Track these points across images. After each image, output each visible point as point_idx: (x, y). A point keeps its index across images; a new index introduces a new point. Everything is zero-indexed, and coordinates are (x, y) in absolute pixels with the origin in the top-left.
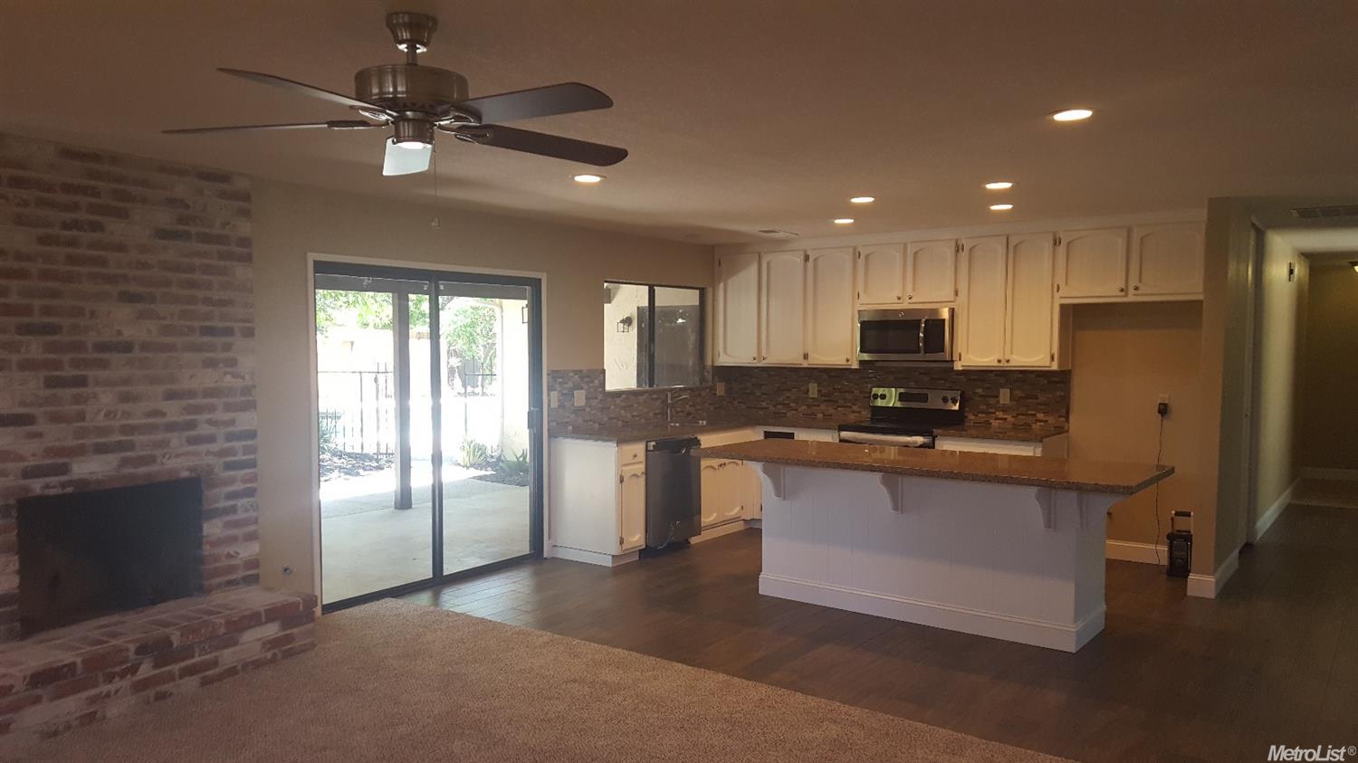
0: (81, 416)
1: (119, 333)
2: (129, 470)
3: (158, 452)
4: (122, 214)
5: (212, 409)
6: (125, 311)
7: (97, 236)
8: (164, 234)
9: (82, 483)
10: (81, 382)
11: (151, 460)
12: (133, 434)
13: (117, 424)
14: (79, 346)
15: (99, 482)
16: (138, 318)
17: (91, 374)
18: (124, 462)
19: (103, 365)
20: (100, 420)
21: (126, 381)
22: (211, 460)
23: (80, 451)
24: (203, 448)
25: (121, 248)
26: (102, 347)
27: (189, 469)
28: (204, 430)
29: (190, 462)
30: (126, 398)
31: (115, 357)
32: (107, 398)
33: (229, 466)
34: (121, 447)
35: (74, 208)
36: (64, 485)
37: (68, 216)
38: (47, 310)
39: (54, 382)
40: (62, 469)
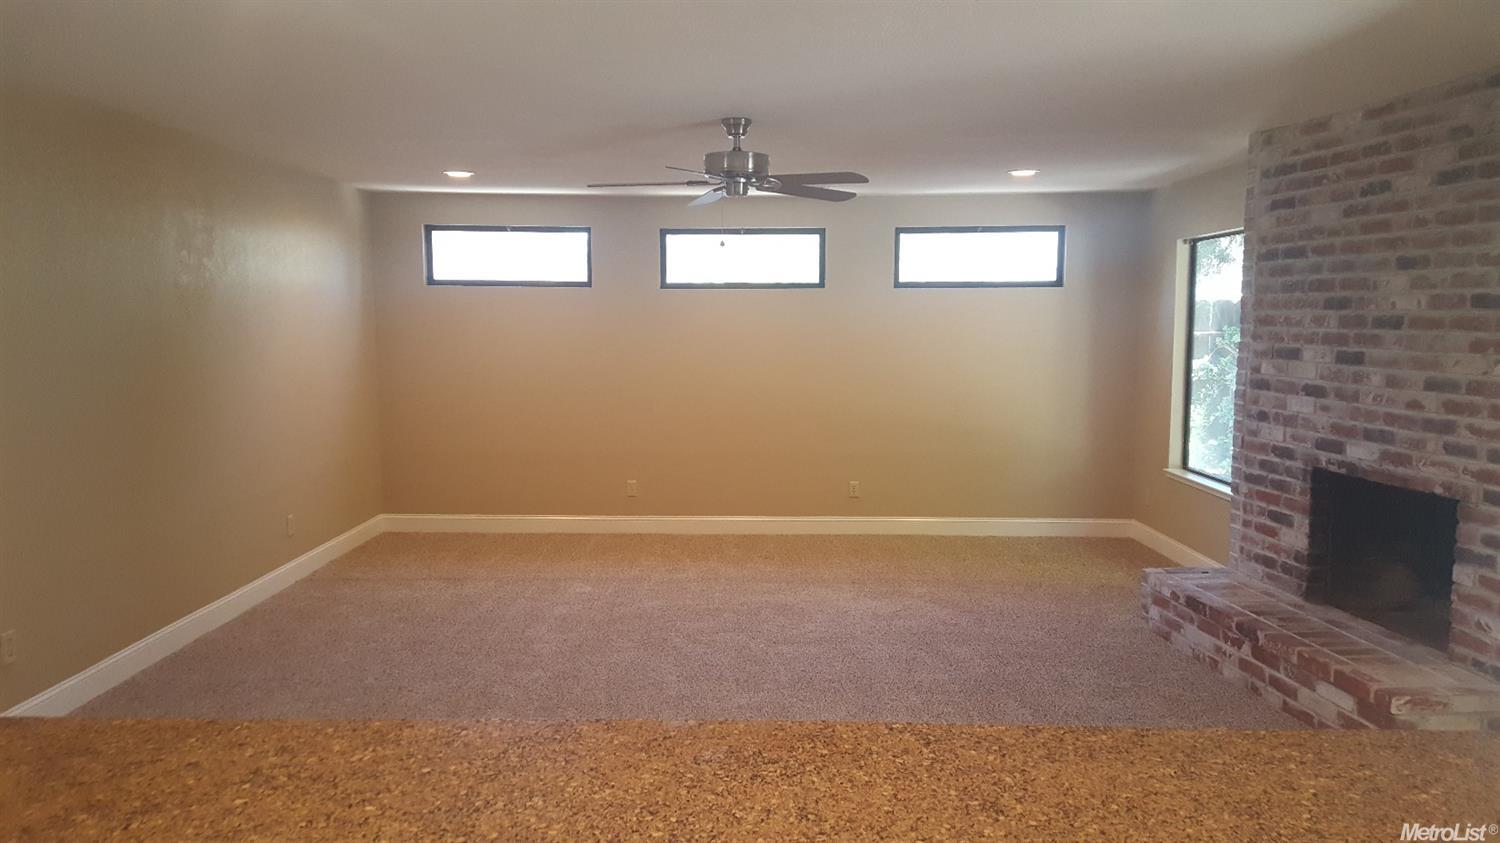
1: (1394, 304)
2: (1387, 466)
3: (1415, 453)
4: (1404, 165)
6: (1400, 280)
7: (1387, 195)
9: (1351, 466)
10: (1358, 359)
11: (1405, 460)
12: (1392, 425)
13: (1383, 409)
15: (1365, 471)
16: (1412, 287)
18: (1385, 456)
20: (1367, 404)
21: (1393, 363)
25: (1402, 206)
26: (1380, 323)
30: (1391, 382)
31: (1389, 334)
32: (1377, 379)
34: (1382, 437)
35: (1370, 171)
36: (1341, 464)
37: (1364, 182)
38: (1345, 285)
39: (1342, 358)
40: (1339, 448)
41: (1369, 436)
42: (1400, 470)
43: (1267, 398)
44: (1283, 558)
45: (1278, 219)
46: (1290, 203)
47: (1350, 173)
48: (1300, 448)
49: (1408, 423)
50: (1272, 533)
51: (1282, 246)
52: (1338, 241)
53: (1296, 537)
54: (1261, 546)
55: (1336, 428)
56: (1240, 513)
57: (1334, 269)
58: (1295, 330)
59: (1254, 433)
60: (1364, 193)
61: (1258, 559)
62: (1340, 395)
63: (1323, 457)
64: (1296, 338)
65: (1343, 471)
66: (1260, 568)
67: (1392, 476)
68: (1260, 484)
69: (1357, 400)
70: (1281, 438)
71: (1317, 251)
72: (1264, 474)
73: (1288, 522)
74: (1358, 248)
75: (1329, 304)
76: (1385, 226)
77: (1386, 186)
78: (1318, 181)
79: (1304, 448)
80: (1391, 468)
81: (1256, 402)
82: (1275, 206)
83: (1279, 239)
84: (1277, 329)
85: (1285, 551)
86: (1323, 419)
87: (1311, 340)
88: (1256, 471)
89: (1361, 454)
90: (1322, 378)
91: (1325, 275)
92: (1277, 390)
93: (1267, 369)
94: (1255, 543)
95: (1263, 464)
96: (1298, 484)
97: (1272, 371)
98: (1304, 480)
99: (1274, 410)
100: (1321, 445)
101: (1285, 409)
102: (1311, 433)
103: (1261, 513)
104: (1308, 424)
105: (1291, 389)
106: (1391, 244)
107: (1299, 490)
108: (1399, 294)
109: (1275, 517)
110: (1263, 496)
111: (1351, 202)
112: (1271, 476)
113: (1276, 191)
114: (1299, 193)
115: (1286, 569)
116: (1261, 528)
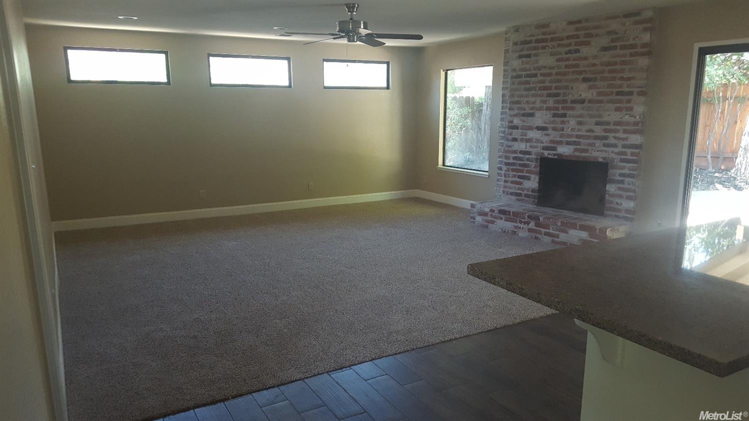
0: (562, 129)
1: (581, 95)
2: (577, 154)
3: (590, 148)
4: (587, 44)
5: (616, 131)
6: (585, 85)
7: (577, 55)
8: (605, 49)
9: (560, 155)
10: (564, 115)
11: (586, 151)
12: (580, 139)
13: (575, 134)
14: (565, 101)
15: (566, 156)
16: (589, 89)
17: (569, 112)
18: (576, 150)
19: (572, 109)
20: (569, 131)
21: (581, 116)
22: (613, 155)
23: (560, 143)
24: (611, 149)
26: (573, 102)
27: (604, 158)
28: (612, 141)
29: (604, 155)
30: (580, 123)
31: (578, 106)
32: (573, 122)
33: (622, 161)
34: (575, 143)
35: (570, 44)
36: (554, 155)
37: (567, 49)
38: (556, 88)
39: (555, 115)
40: (554, 149)
41: (568, 143)
42: (583, 154)
43: (516, 133)
44: (525, 192)
45: (522, 62)
46: (529, 56)
47: (559, 46)
48: (534, 150)
49: (588, 137)
50: (520, 183)
51: (524, 73)
52: (554, 71)
53: (533, 183)
54: (514, 188)
55: (551, 142)
56: (503, 178)
57: (551, 82)
58: (531, 106)
59: (510, 147)
60: (566, 53)
61: (512, 194)
62: (554, 129)
63: (546, 153)
64: (532, 109)
65: (556, 157)
66: (514, 198)
67: (578, 157)
68: (513, 166)
69: (563, 131)
70: (524, 148)
71: (542, 75)
72: (515, 161)
73: (528, 179)
74: (564, 74)
75: (549, 95)
76: (577, 66)
77: (577, 51)
78: (544, 48)
79: (539, 150)
80: (579, 154)
81: (511, 134)
82: (520, 57)
83: (521, 70)
84: (523, 105)
85: (526, 189)
86: (546, 139)
87: (540, 109)
88: (511, 161)
89: (564, 150)
90: (545, 123)
91: (547, 84)
92: (522, 129)
93: (516, 121)
94: (509, 187)
95: (515, 158)
96: (533, 164)
97: (519, 122)
98: (537, 162)
99: (521, 137)
100: (545, 148)
101: (526, 136)
102: (539, 144)
103: (514, 176)
104: (538, 141)
105: (530, 128)
106: (580, 73)
107: (534, 166)
108: (583, 91)
109: (519, 177)
110: (513, 170)
111: (560, 56)
112: (518, 162)
113: (522, 50)
114: (533, 52)
115: (526, 196)
116: (512, 182)
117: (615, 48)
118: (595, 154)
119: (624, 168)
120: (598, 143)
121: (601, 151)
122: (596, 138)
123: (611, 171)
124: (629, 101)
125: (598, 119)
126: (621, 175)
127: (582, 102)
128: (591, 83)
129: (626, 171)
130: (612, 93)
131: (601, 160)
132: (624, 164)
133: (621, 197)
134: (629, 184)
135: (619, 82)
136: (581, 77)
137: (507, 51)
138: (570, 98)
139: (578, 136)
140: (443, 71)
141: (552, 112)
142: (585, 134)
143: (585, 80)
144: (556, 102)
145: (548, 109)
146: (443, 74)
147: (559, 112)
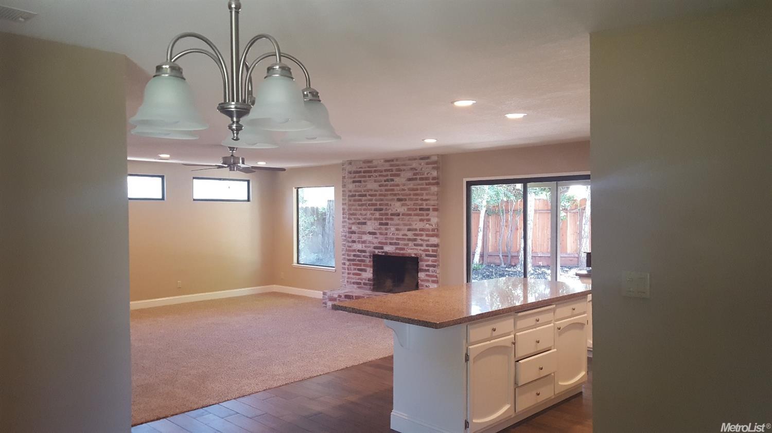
0: (386, 234)
1: (397, 210)
2: (397, 251)
3: (405, 247)
4: (398, 175)
5: (422, 235)
6: (398, 204)
7: (392, 182)
8: (410, 180)
9: (386, 253)
10: (387, 224)
11: (403, 249)
12: (399, 240)
13: (395, 237)
14: (387, 214)
15: (391, 253)
16: (402, 206)
17: (389, 222)
18: (397, 249)
19: (392, 219)
20: (390, 236)
21: (398, 225)
22: (421, 252)
23: (386, 244)
24: (419, 248)
25: (398, 185)
26: (392, 215)
27: (415, 254)
28: (419, 242)
29: (415, 252)
30: (397, 230)
31: (395, 218)
32: (393, 229)
33: (427, 255)
34: (396, 244)
35: (387, 175)
36: (383, 252)
37: (385, 178)
38: (380, 205)
39: (381, 224)
40: (382, 248)
41: (391, 244)
42: (402, 252)
43: (355, 237)
44: (364, 281)
45: (356, 186)
46: (360, 182)
47: (380, 176)
48: (368, 250)
49: (404, 239)
50: (360, 275)
51: (357, 193)
52: (378, 193)
53: (369, 274)
54: (355, 279)
55: (380, 243)
56: (347, 271)
57: (376, 200)
58: (363, 217)
59: (350, 247)
60: (385, 181)
61: (354, 283)
62: (381, 234)
63: (377, 251)
64: (365, 219)
65: (383, 254)
66: (355, 286)
67: (399, 253)
68: (354, 261)
69: (387, 235)
70: (361, 247)
71: (370, 195)
72: (355, 258)
73: (365, 271)
74: (385, 195)
75: (376, 210)
76: (393, 190)
77: (392, 180)
78: (370, 177)
79: (371, 249)
80: (399, 251)
81: (351, 238)
82: (354, 182)
83: (356, 191)
84: (358, 216)
85: (364, 279)
86: (375, 241)
87: (370, 219)
88: (352, 258)
89: (389, 249)
90: (374, 230)
91: (374, 202)
92: (358, 233)
93: (354, 228)
94: (352, 278)
95: (354, 255)
96: (368, 260)
97: (356, 229)
98: (370, 258)
99: (357, 240)
100: (375, 248)
101: (361, 239)
102: (372, 245)
103: (355, 269)
104: (370, 242)
105: (364, 233)
106: (395, 195)
107: (369, 261)
108: (398, 207)
109: (359, 270)
110: (354, 265)
111: (381, 183)
112: (358, 258)
113: (354, 178)
114: (363, 179)
115: (365, 284)
116: (354, 274)
117: (416, 179)
118: (409, 251)
119: (428, 261)
120: (411, 244)
121: (413, 249)
122: (409, 240)
123: (420, 263)
124: (428, 215)
125: (409, 227)
126: (427, 266)
127: (398, 215)
128: (402, 202)
129: (430, 263)
130: (416, 209)
131: (413, 255)
132: (428, 258)
133: (428, 281)
134: (433, 272)
135: (420, 202)
136: (395, 198)
137: (344, 178)
138: (390, 212)
139: (397, 239)
140: (295, 188)
141: (379, 222)
142: (401, 237)
143: (399, 200)
144: (381, 215)
145: (375, 219)
146: (295, 191)
147: (383, 222)
